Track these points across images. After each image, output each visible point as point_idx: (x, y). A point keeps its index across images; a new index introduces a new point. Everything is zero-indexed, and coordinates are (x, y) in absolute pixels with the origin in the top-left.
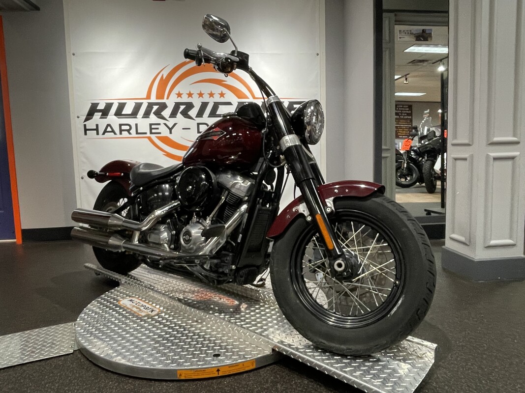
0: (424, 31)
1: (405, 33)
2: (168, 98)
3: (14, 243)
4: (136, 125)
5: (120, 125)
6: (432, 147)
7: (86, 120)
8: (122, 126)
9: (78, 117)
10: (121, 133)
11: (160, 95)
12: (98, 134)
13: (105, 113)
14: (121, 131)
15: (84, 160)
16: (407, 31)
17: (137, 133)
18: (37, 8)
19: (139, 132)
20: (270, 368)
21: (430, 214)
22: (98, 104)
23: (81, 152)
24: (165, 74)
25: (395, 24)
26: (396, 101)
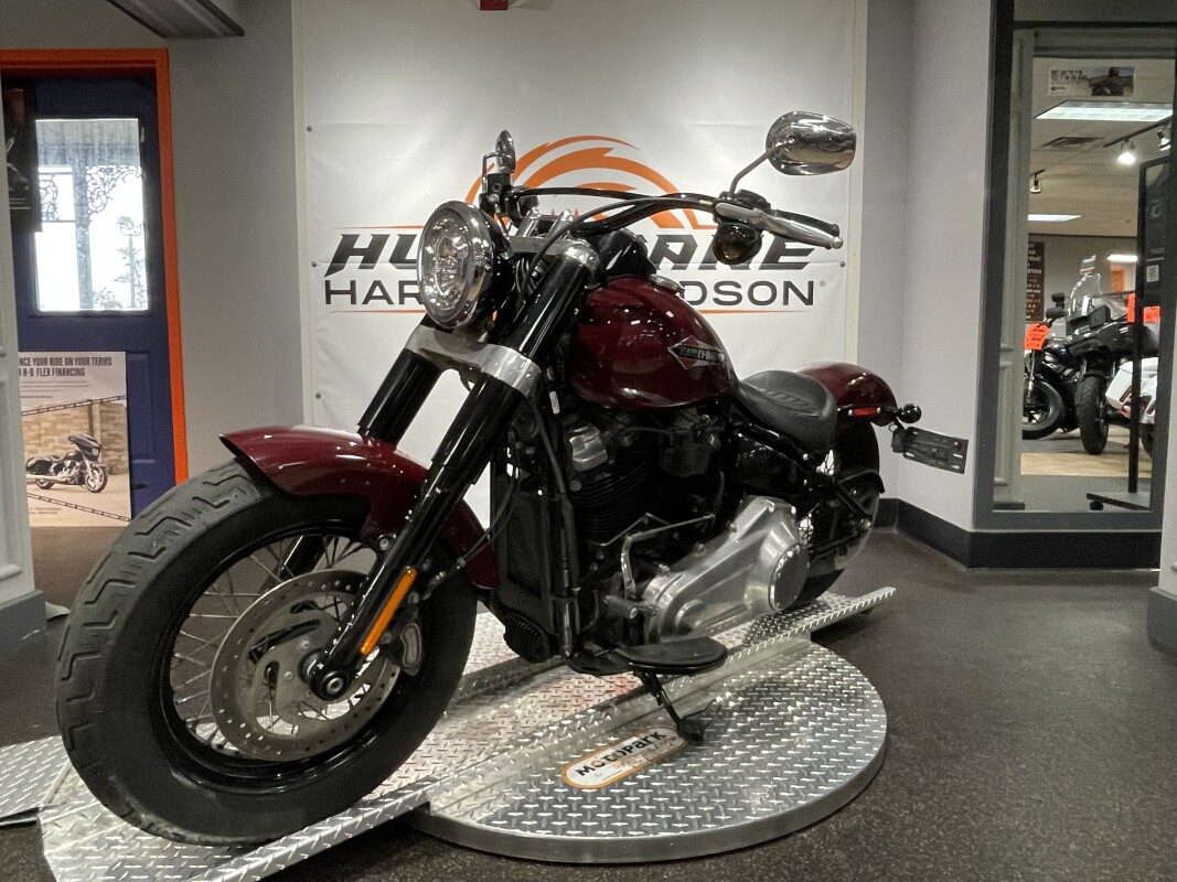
0: (1113, 72)
1: (1068, 78)
5: (402, 284)
6: (1100, 344)
7: (331, 270)
8: (406, 287)
9: (314, 265)
10: (402, 302)
12: (353, 301)
13: (370, 257)
14: (402, 296)
15: (323, 356)
16: (1071, 72)
18: (240, 32)
20: (765, 852)
21: (1101, 507)
22: (356, 237)
23: (318, 340)
25: (1036, 56)
26: (1030, 234)
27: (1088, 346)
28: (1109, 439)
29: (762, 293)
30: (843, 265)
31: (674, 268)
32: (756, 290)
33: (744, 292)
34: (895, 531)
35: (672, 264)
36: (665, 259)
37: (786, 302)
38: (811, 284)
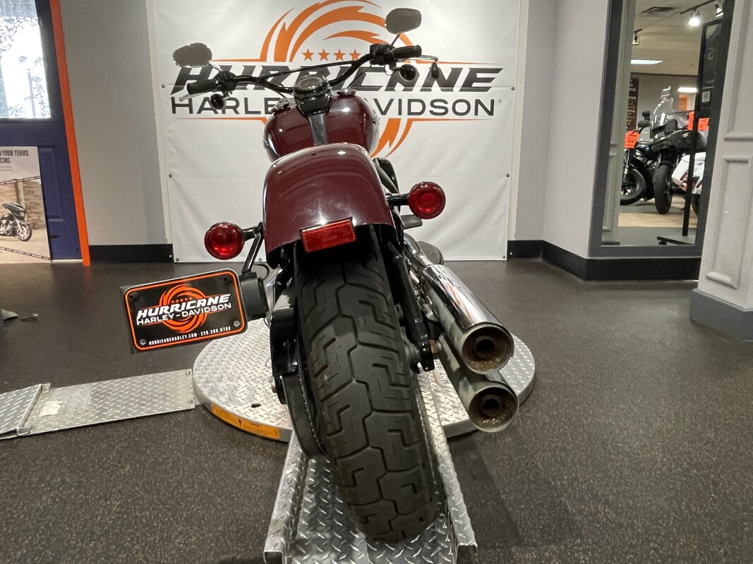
2: (291, 60)
3: (80, 264)
4: (246, 100)
6: (670, 144)
8: (226, 102)
9: (163, 87)
10: (224, 112)
11: (280, 55)
12: (191, 112)
14: (224, 108)
15: (172, 149)
17: (247, 112)
19: (249, 110)
21: (665, 243)
23: (169, 139)
24: (288, 21)
26: (632, 73)
27: (662, 145)
28: (672, 205)
29: (461, 107)
30: (513, 89)
31: (404, 90)
32: (457, 105)
33: (449, 106)
34: (540, 260)
35: (403, 87)
36: (398, 84)
37: (476, 113)
38: (492, 102)
